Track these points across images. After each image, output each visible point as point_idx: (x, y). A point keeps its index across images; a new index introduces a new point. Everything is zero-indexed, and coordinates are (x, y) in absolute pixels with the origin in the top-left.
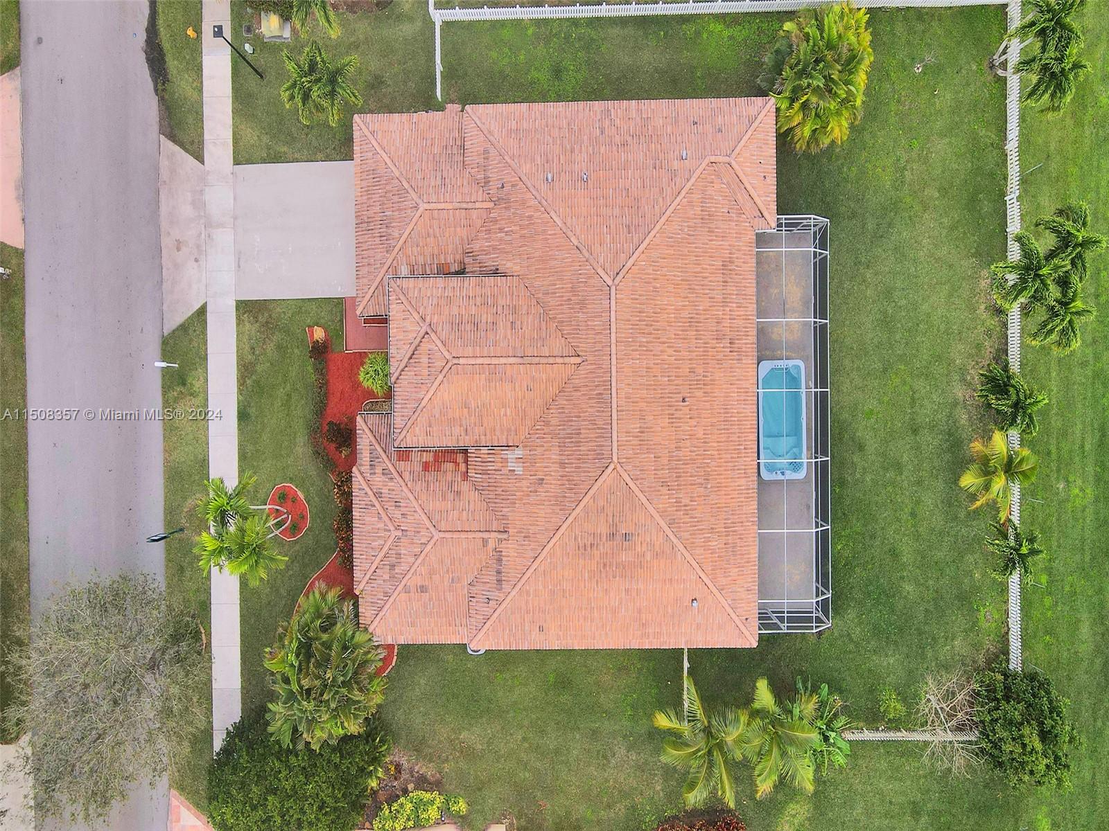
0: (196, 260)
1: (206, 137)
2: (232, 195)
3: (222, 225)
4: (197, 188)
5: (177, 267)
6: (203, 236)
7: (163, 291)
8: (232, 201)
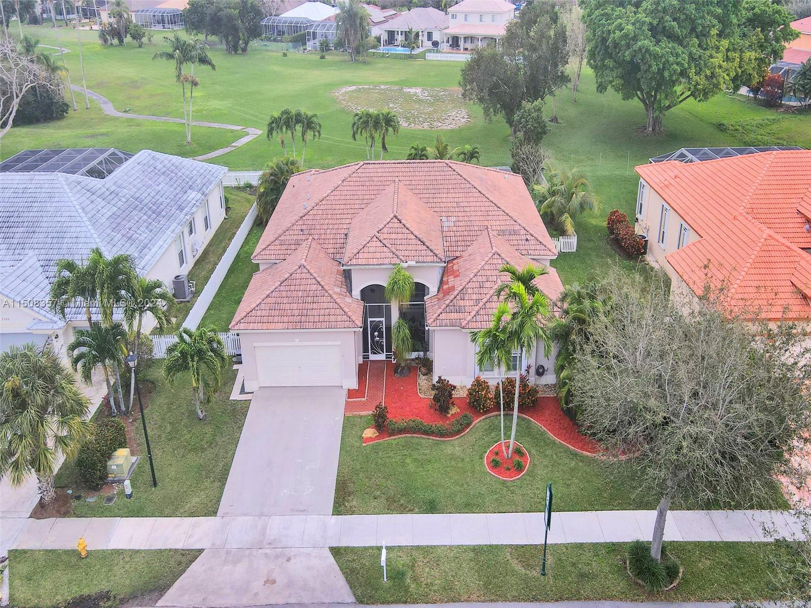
0: (289, 560)
1: (179, 546)
2: (240, 518)
3: (264, 529)
4: (223, 557)
5: (290, 584)
6: (268, 551)
7: (311, 602)
8: (246, 518)
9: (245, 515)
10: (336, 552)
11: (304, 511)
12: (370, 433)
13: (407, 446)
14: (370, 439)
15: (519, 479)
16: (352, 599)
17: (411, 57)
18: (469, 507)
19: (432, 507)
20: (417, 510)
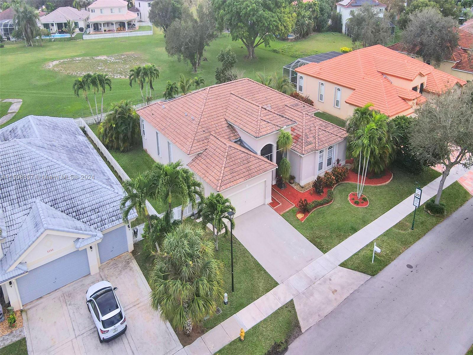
0: (330, 280)
1: (280, 305)
2: (291, 278)
3: (306, 275)
4: (304, 296)
5: (343, 288)
6: (318, 282)
7: (358, 287)
8: (293, 277)
9: (291, 276)
10: (343, 265)
11: (312, 259)
12: (300, 216)
13: (319, 213)
14: (303, 219)
15: (369, 204)
16: (369, 277)
17: (71, 39)
18: (365, 222)
19: (354, 230)
20: (350, 234)
